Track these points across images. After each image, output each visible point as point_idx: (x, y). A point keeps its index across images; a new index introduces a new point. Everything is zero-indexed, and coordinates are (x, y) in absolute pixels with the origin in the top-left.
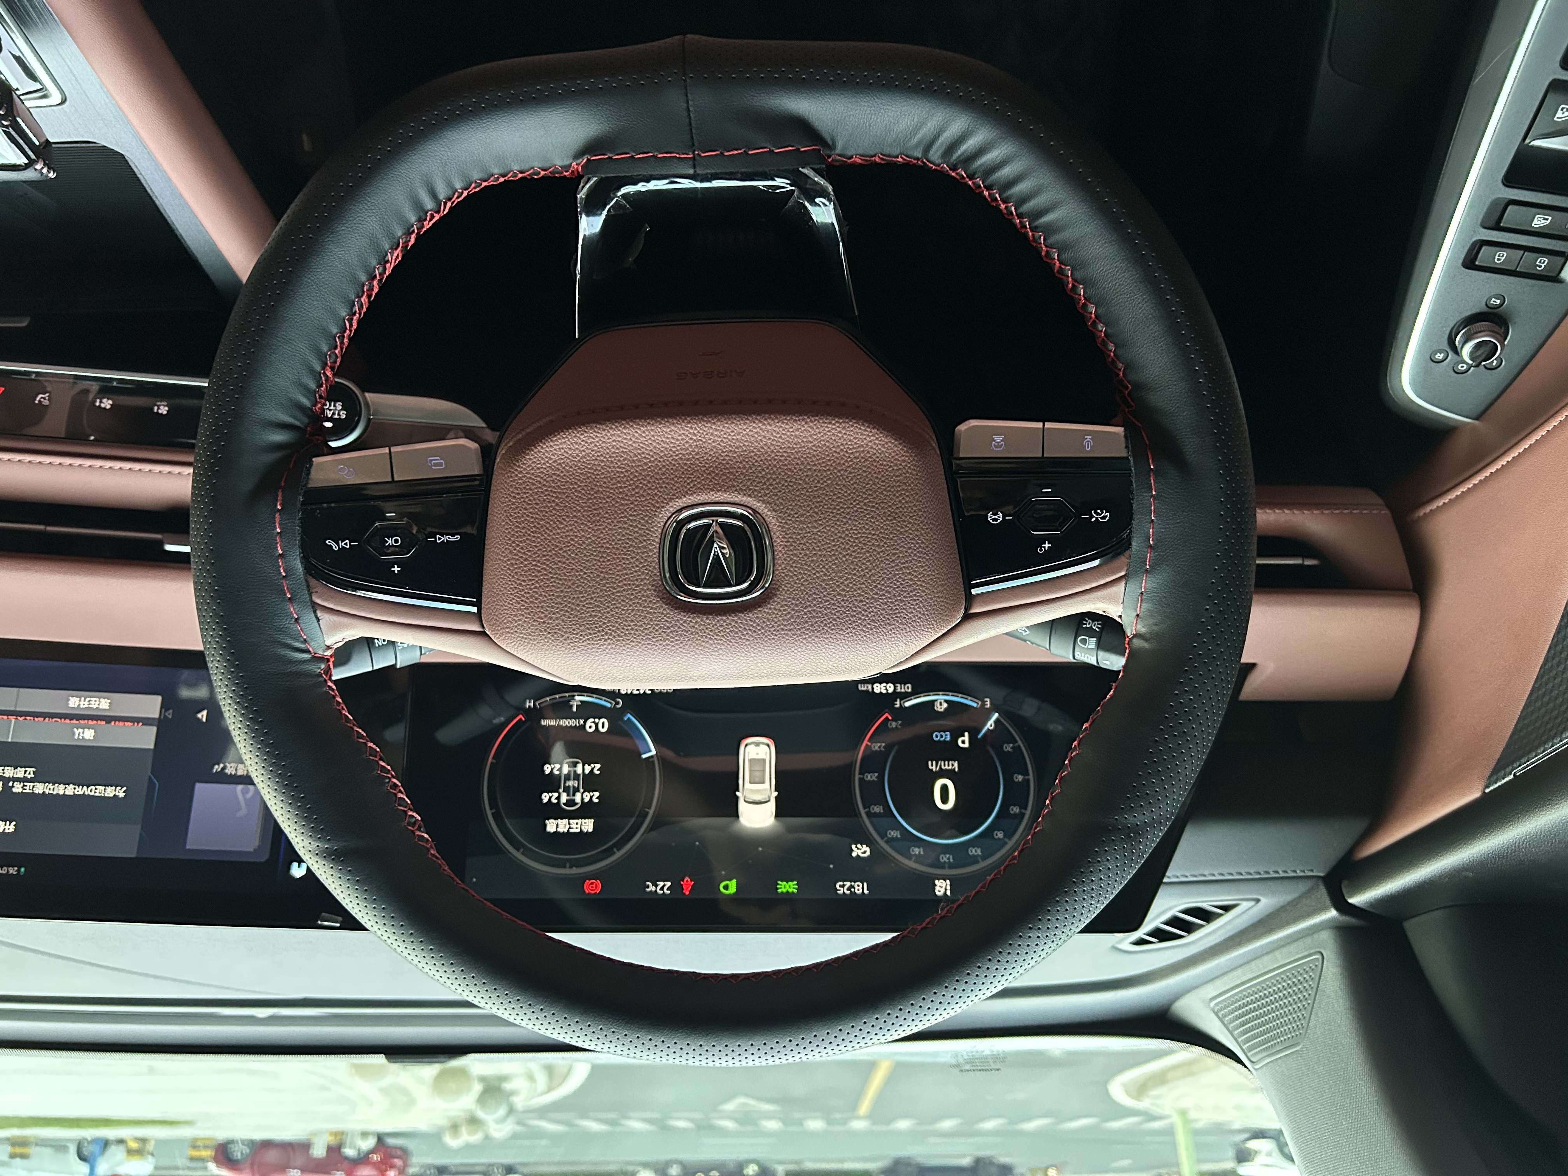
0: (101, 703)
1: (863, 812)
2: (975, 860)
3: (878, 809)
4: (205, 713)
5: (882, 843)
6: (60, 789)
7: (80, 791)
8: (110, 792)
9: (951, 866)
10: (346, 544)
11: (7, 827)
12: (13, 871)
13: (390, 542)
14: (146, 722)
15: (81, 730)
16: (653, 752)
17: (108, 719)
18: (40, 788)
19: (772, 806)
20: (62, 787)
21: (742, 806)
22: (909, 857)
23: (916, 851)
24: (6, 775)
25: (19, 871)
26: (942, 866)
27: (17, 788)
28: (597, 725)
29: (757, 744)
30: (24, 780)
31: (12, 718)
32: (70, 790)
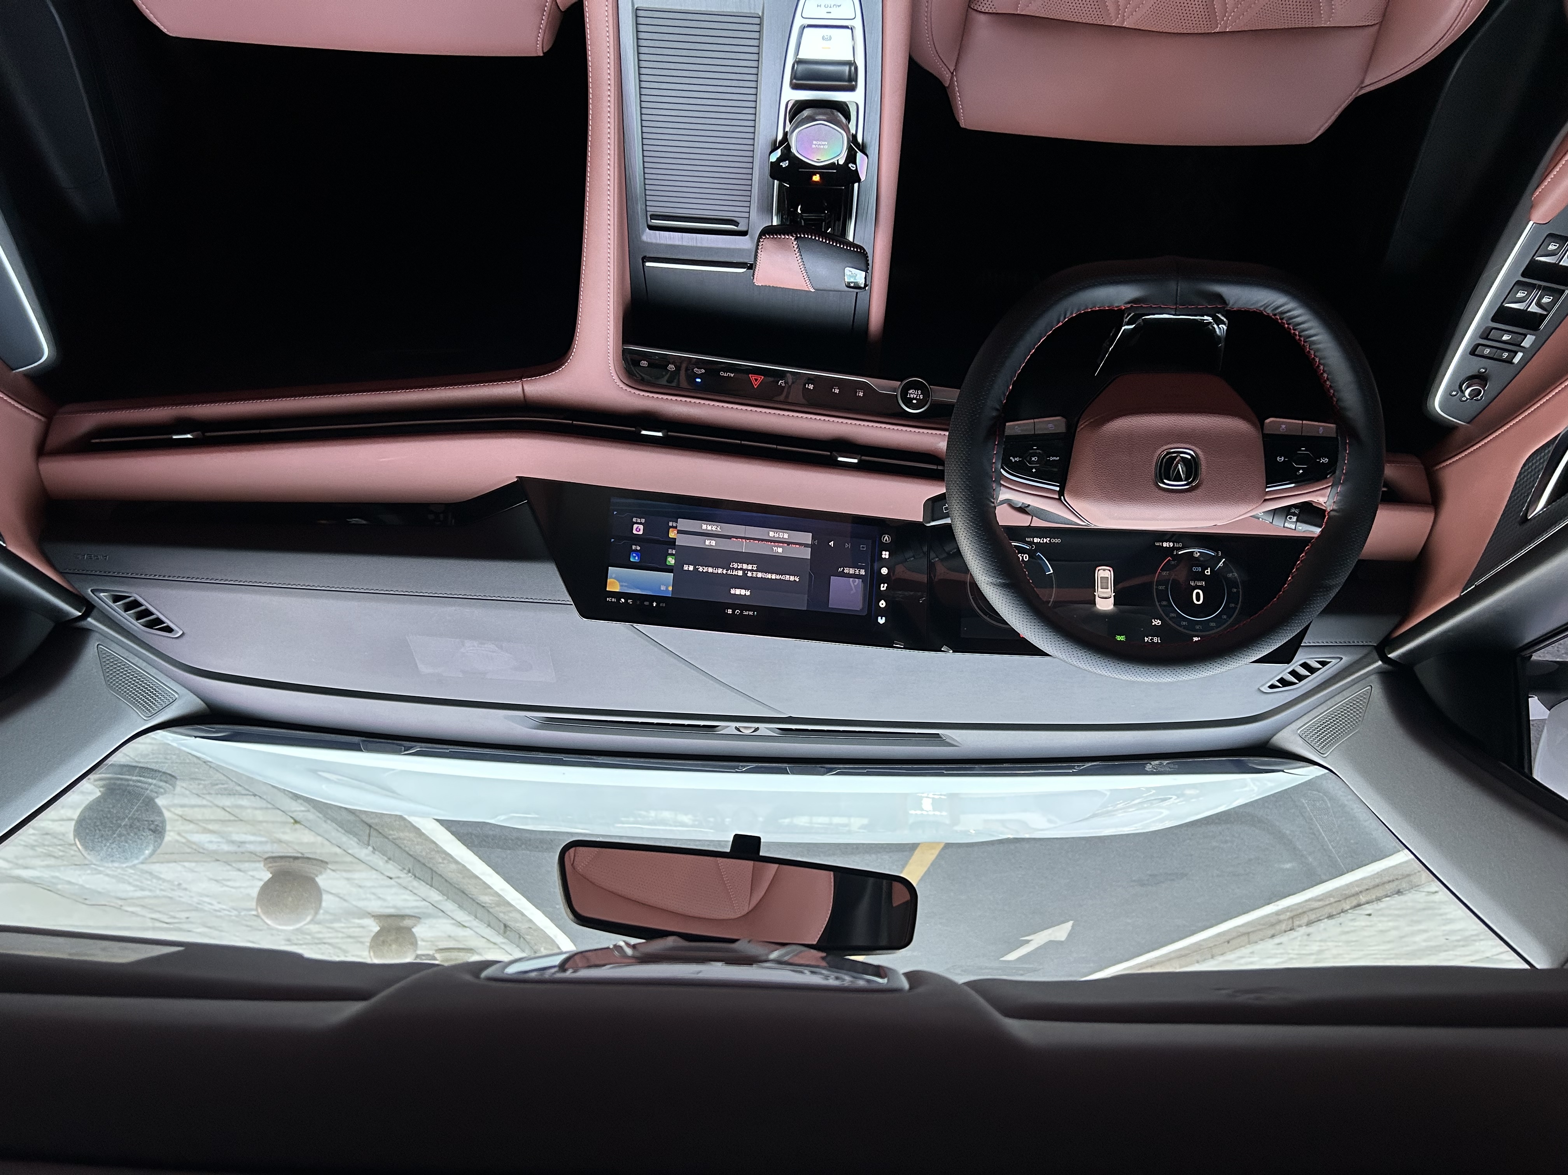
0: (785, 535)
1: (1157, 603)
2: (1212, 628)
3: (1164, 603)
4: (832, 542)
5: (1167, 619)
6: (769, 576)
7: (778, 577)
8: (792, 578)
9: (1201, 631)
10: (1017, 459)
11: (747, 592)
12: (751, 613)
13: (1033, 459)
14: (806, 545)
15: (776, 548)
16: (1052, 572)
17: (789, 543)
18: (760, 575)
19: (1112, 600)
20: (770, 575)
21: (1097, 599)
22: (1180, 626)
23: (1184, 623)
24: (744, 568)
25: (754, 613)
26: (1196, 631)
27: (749, 574)
28: (1023, 557)
29: (1104, 570)
30: (752, 571)
31: (744, 540)
32: (774, 577)
